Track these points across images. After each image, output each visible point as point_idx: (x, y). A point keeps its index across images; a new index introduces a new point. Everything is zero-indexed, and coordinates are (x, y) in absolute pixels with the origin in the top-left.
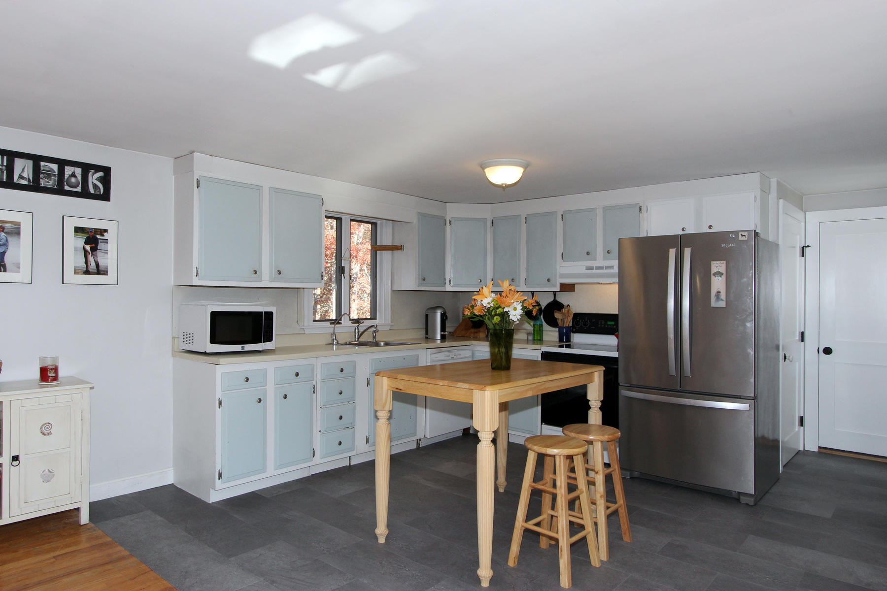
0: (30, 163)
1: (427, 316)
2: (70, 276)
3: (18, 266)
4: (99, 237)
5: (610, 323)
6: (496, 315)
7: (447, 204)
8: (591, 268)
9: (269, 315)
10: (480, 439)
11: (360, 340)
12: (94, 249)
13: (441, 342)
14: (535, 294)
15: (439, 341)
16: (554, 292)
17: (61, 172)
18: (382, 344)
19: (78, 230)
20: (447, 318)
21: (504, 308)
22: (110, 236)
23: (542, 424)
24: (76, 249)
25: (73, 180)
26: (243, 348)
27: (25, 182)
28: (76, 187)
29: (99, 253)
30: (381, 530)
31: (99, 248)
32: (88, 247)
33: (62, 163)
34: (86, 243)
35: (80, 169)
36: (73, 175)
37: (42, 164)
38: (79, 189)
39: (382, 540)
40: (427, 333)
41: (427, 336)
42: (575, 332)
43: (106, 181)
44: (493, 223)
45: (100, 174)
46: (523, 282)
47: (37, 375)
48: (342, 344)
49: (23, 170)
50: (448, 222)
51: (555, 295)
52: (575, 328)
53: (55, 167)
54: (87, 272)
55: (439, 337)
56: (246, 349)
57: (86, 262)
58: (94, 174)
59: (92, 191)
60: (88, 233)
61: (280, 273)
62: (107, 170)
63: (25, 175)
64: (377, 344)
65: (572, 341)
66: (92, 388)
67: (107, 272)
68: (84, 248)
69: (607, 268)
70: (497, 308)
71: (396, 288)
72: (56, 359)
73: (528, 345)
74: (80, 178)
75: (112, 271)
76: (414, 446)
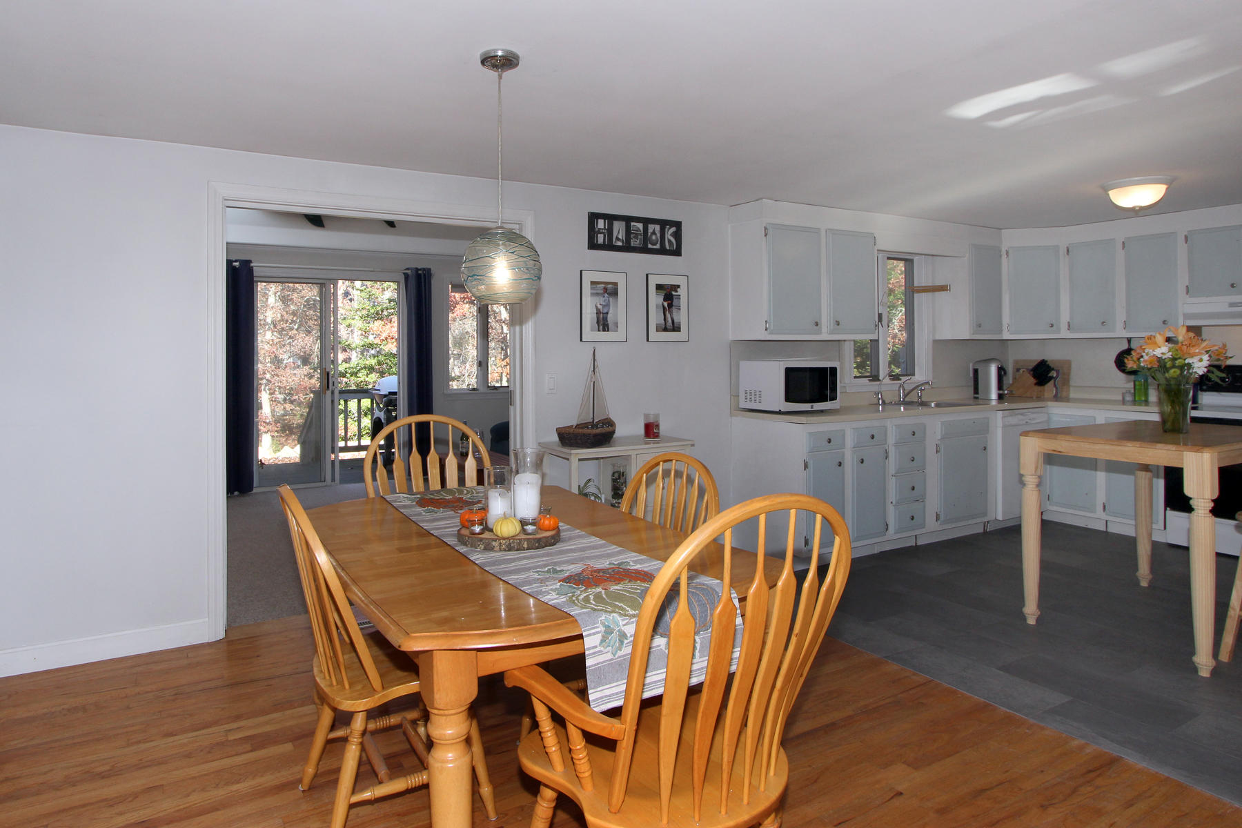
0: (624, 223)
1: (976, 372)
2: (654, 334)
3: (616, 325)
4: (674, 293)
6: (1174, 366)
7: (1003, 230)
9: (833, 370)
10: (1193, 507)
11: (906, 399)
12: (670, 306)
13: (999, 403)
14: (1132, 340)
15: (994, 403)
17: (646, 229)
18: (933, 405)
19: (659, 287)
20: (1005, 373)
21: (1185, 360)
22: (682, 292)
23: (1165, 510)
24: (657, 306)
25: (654, 237)
26: (812, 407)
27: (620, 244)
28: (655, 245)
29: (674, 310)
30: (1031, 608)
31: (674, 304)
32: (666, 304)
33: (646, 221)
34: (665, 300)
35: (659, 226)
36: (654, 233)
37: (632, 224)
38: (658, 246)
39: (1031, 621)
40: (976, 391)
41: (976, 396)
42: (1205, 391)
43: (678, 236)
44: (1068, 251)
45: (673, 229)
46: (1120, 325)
47: (642, 431)
48: (890, 403)
49: (619, 233)
50: (1004, 253)
53: (640, 226)
54: (665, 329)
55: (994, 396)
56: (815, 408)
57: (665, 319)
58: (669, 229)
59: (668, 248)
60: (665, 290)
61: (838, 323)
62: (678, 225)
63: (620, 237)
64: (924, 404)
65: (1200, 402)
66: (693, 445)
67: (680, 328)
68: (663, 306)
70: (1176, 359)
71: (938, 338)
72: (657, 416)
73: (1125, 406)
74: (658, 235)
75: (684, 327)
76: (981, 530)
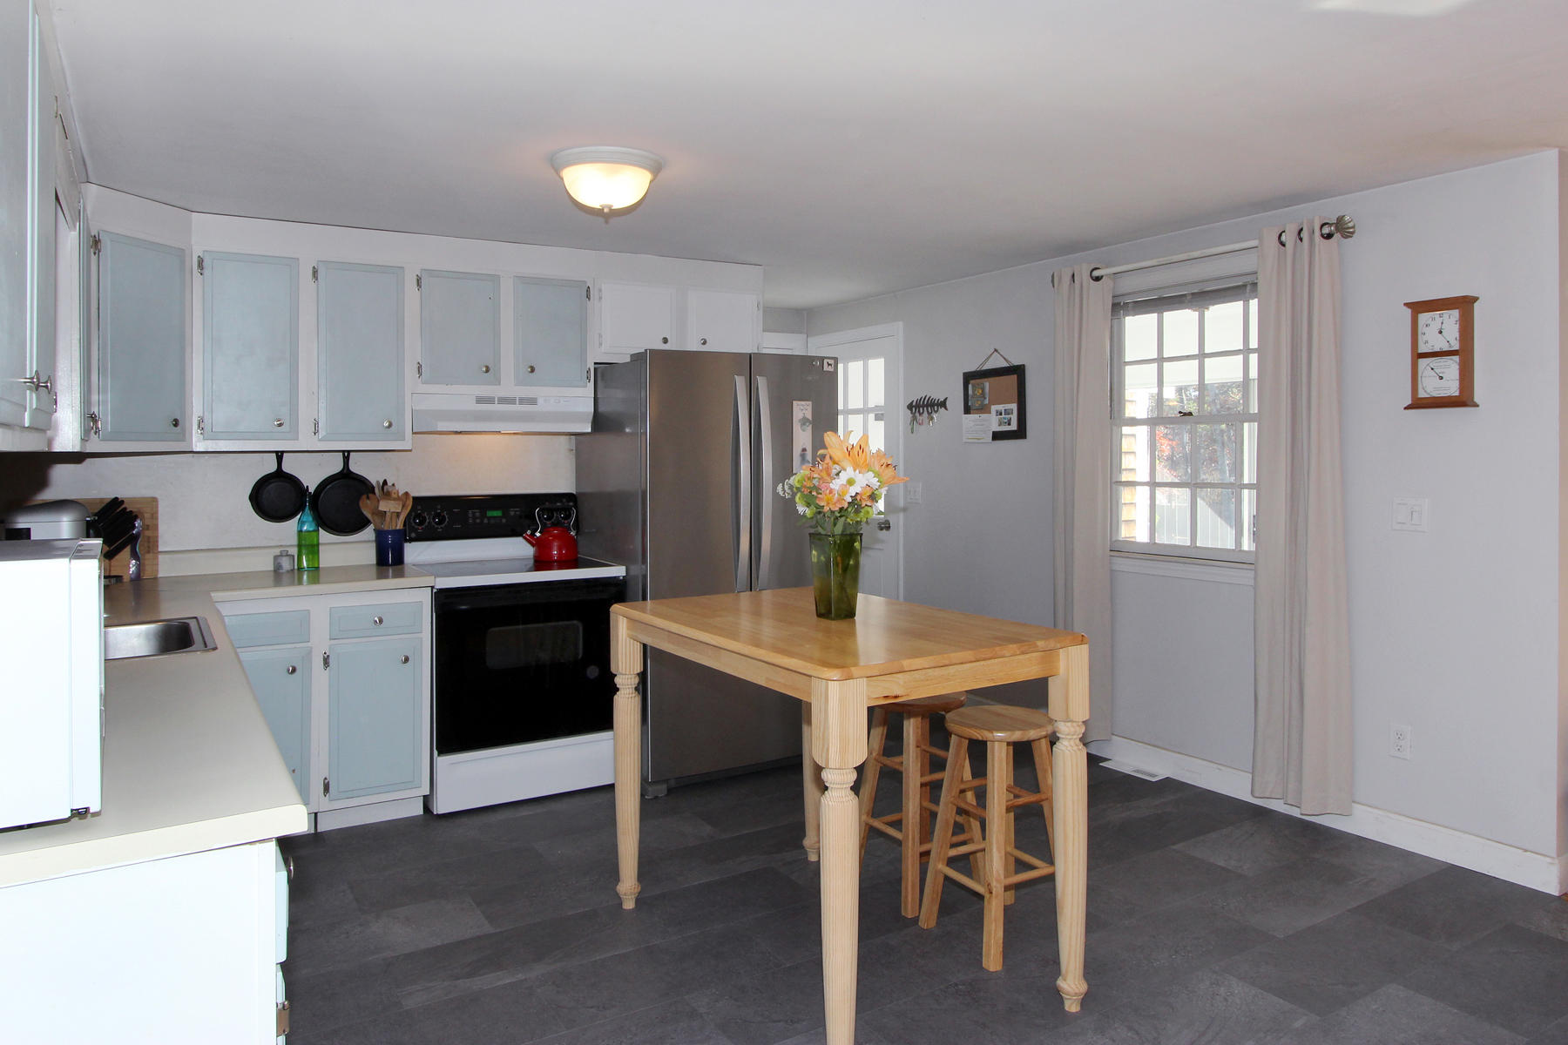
5: (490, 513)
7: (90, 186)
8: (490, 400)
16: (343, 452)
42: (411, 540)
44: (200, 264)
51: (346, 459)
52: (415, 530)
65: (407, 559)
69: (522, 401)
